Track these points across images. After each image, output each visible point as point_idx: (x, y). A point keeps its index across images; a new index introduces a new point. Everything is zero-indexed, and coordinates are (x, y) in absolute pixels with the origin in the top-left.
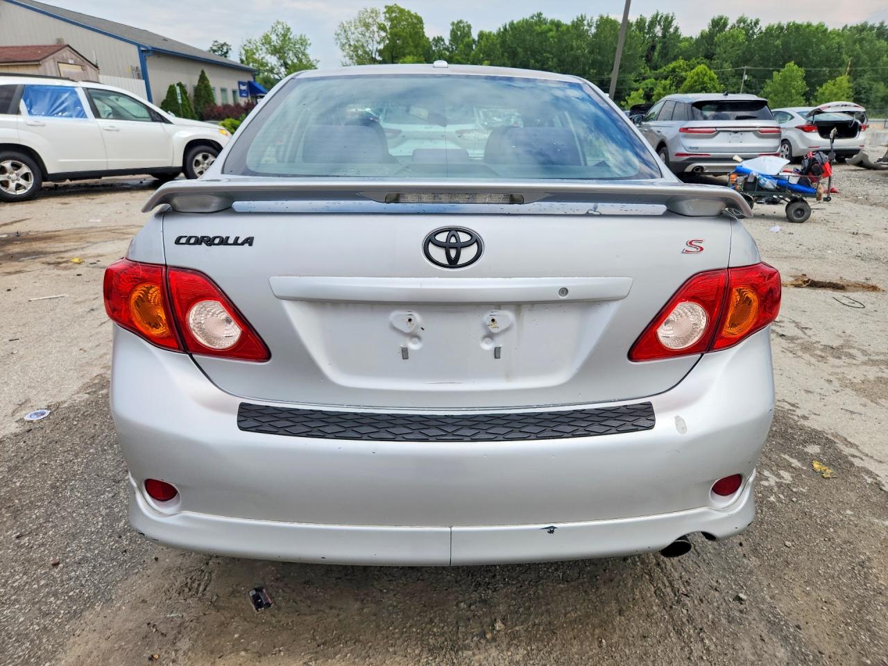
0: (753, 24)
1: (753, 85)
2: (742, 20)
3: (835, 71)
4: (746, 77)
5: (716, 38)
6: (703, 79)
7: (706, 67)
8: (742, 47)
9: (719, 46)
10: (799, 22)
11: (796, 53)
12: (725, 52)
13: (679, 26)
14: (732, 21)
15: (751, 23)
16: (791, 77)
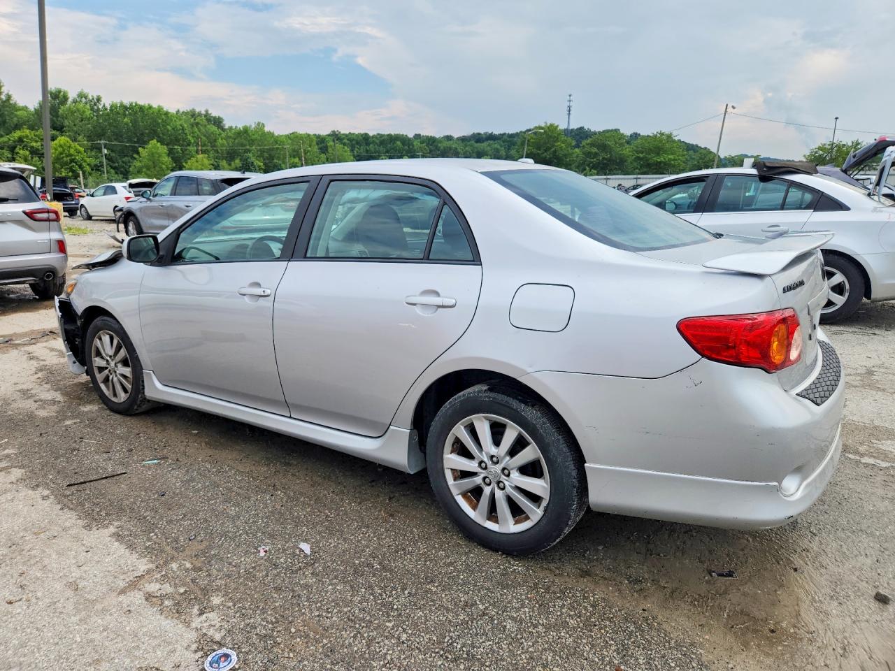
0: (95, 100)
1: (114, 159)
2: (81, 95)
3: (186, 150)
4: (105, 151)
5: (60, 111)
6: (69, 151)
7: (68, 139)
8: (91, 121)
9: (66, 118)
10: (141, 103)
11: (147, 131)
12: (75, 125)
13: (10, 93)
14: (72, 95)
15: (93, 99)
16: (158, 154)
